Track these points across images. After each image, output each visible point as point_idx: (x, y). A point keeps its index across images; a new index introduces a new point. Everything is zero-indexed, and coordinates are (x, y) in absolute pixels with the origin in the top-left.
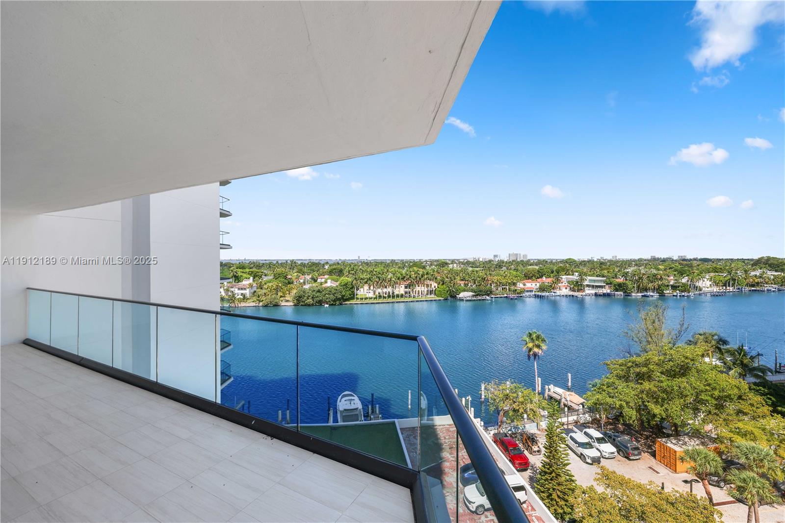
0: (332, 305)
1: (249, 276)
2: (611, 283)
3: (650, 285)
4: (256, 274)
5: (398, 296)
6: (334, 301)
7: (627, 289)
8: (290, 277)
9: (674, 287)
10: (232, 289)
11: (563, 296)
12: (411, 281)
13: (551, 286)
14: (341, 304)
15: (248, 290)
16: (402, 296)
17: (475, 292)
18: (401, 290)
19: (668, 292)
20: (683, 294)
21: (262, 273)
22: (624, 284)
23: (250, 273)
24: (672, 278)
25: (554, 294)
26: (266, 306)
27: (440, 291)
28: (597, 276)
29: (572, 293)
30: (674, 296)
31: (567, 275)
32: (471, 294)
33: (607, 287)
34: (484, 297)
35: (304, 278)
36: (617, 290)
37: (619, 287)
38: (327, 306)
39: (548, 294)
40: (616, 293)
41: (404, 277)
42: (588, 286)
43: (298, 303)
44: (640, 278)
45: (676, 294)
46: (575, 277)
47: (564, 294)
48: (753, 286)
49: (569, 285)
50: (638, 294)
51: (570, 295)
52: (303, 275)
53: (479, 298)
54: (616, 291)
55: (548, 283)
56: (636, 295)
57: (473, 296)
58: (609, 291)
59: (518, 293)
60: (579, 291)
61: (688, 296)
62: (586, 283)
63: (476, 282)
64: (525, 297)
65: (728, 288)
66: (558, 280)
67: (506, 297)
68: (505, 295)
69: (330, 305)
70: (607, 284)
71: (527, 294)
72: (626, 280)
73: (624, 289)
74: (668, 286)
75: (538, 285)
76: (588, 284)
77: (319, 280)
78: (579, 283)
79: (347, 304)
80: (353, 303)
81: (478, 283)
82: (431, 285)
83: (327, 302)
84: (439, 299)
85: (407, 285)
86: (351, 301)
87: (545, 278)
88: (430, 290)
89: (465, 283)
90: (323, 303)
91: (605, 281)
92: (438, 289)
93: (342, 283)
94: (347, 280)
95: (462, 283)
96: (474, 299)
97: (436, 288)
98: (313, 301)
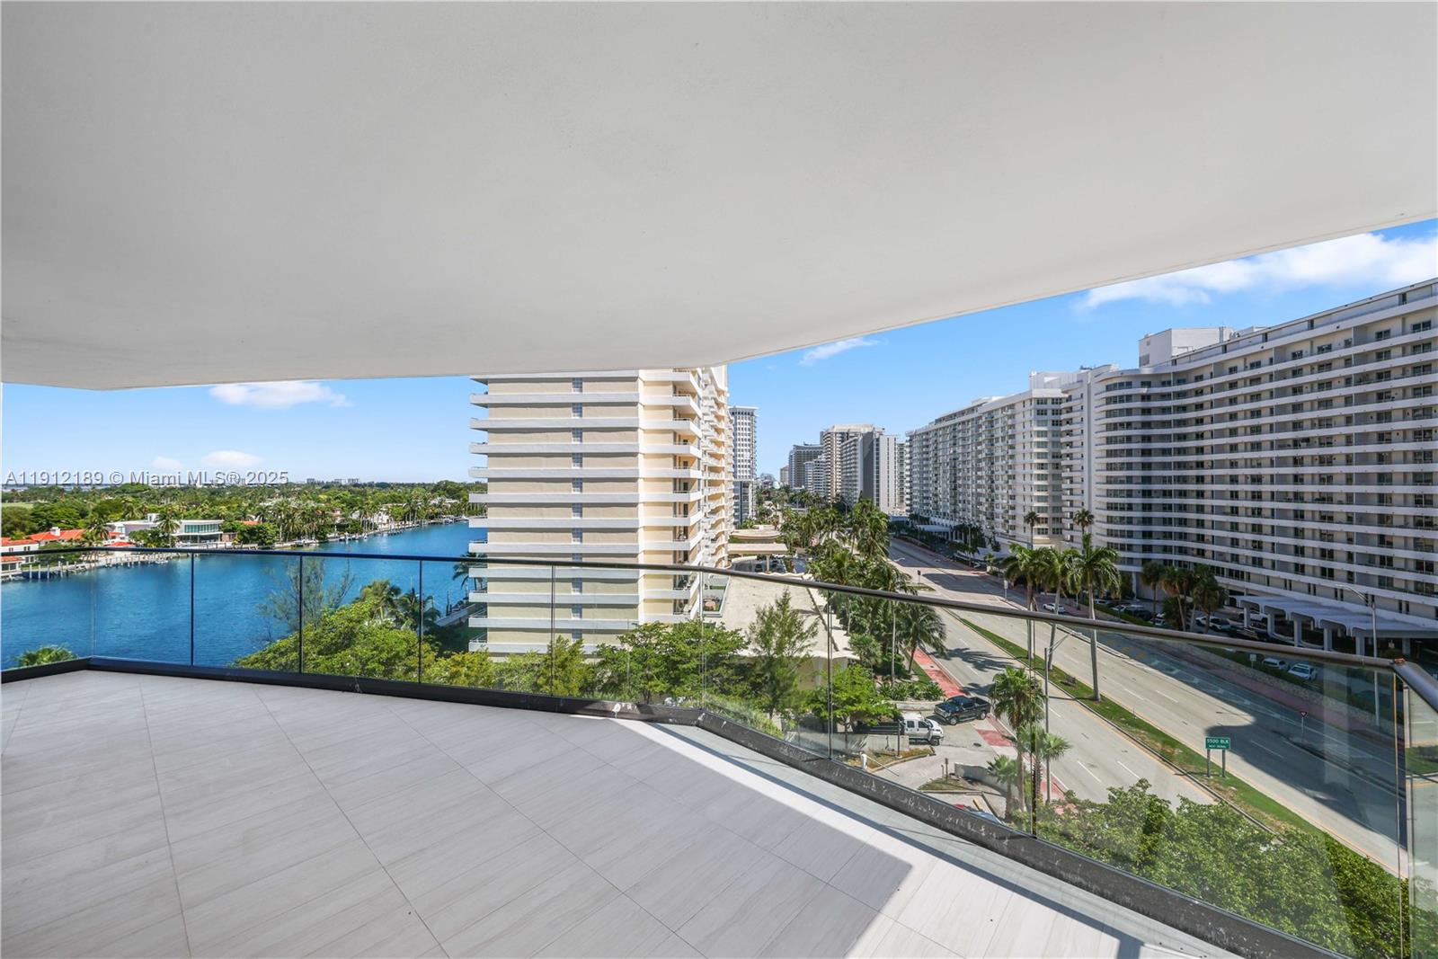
2: (234, 530)
3: (306, 527)
7: (265, 537)
9: (341, 528)
11: (116, 566)
13: (79, 547)
19: (333, 535)
20: (354, 536)
22: (260, 528)
24: (338, 513)
25: (87, 566)
28: (204, 518)
29: (141, 558)
30: (341, 540)
31: (129, 519)
33: (226, 537)
36: (246, 541)
37: (251, 534)
39: (68, 567)
40: (244, 546)
42: (182, 538)
44: (289, 516)
45: (343, 538)
46: (152, 522)
47: (119, 561)
48: (432, 518)
50: (285, 544)
51: (136, 563)
54: (245, 543)
55: (70, 541)
56: (282, 546)
58: (229, 544)
60: (159, 550)
61: (359, 539)
62: (178, 533)
65: (407, 523)
66: (102, 533)
70: (226, 531)
72: (264, 521)
73: (260, 537)
74: (332, 526)
76: (184, 534)
78: (161, 535)
87: (58, 530)
91: (222, 527)
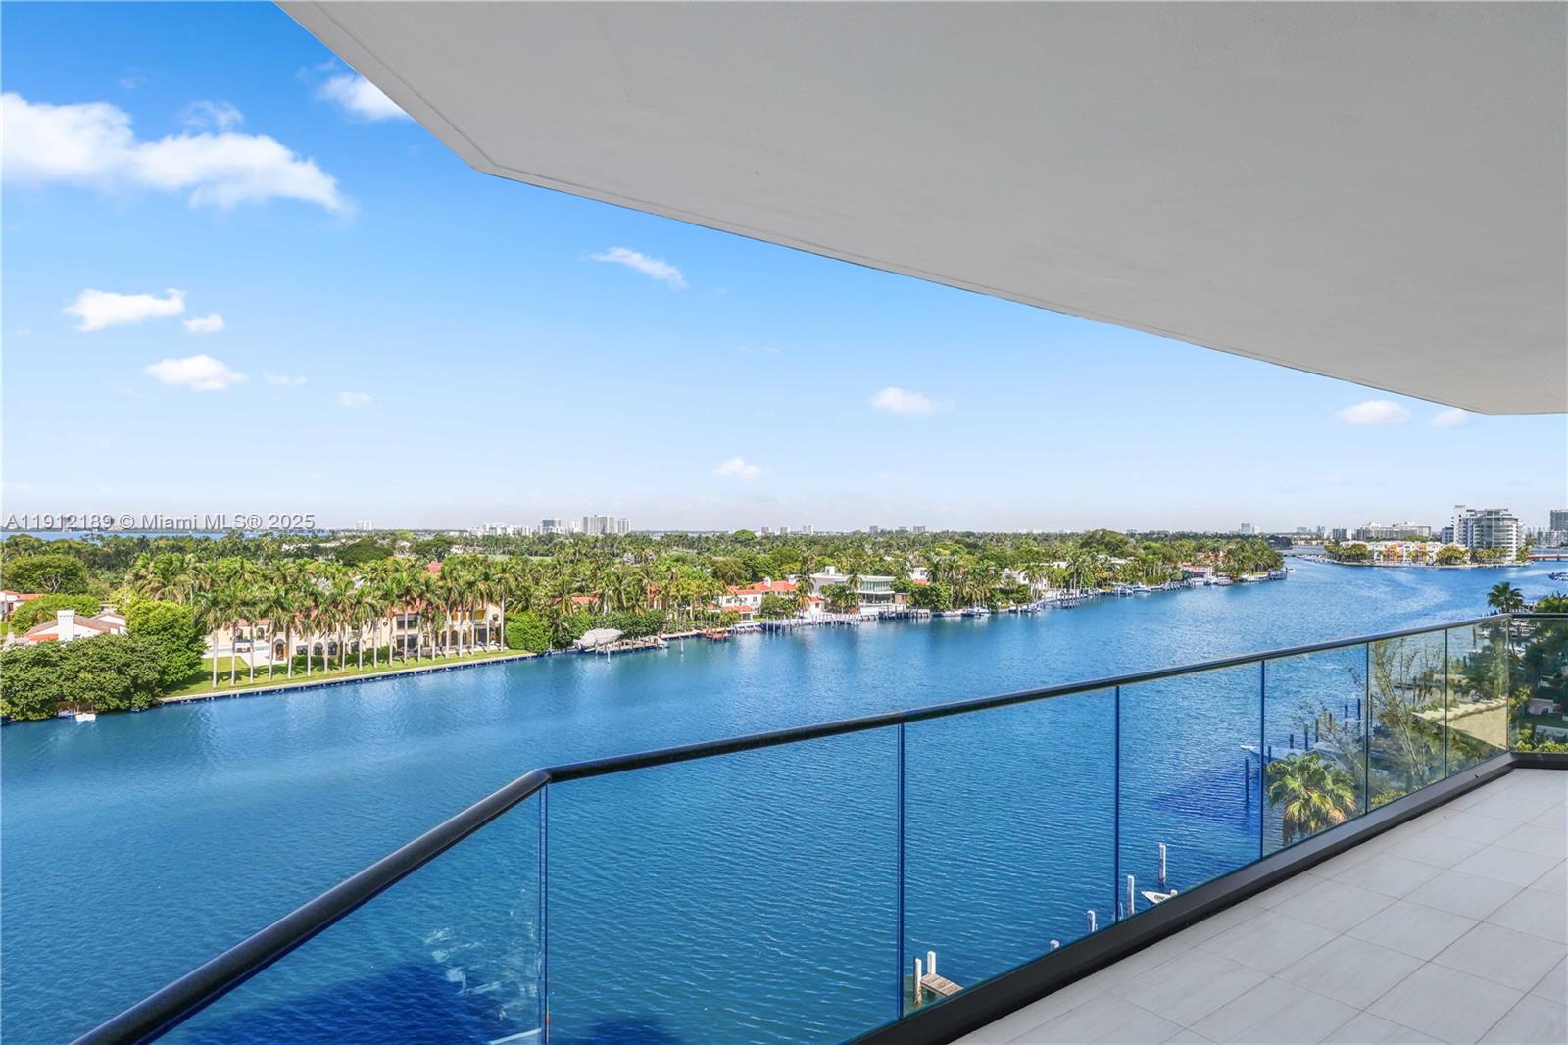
0: (117, 710)
3: (978, 591)
5: (369, 657)
6: (127, 694)
7: (938, 601)
11: (811, 624)
12: (430, 603)
14: (153, 705)
16: (383, 655)
17: (622, 628)
18: (384, 635)
19: (1000, 603)
20: (1025, 607)
22: (932, 589)
25: (798, 621)
27: (519, 630)
28: (878, 573)
29: (833, 617)
30: (1011, 611)
32: (615, 633)
33: (899, 597)
34: (650, 640)
36: (917, 604)
37: (923, 597)
38: (85, 717)
39: (785, 621)
40: (920, 611)
41: (408, 591)
42: (863, 596)
46: (833, 576)
48: (1099, 585)
50: (956, 612)
53: (639, 643)
54: (918, 607)
55: (783, 592)
56: (954, 615)
57: (621, 638)
58: (904, 607)
59: (723, 624)
60: (848, 609)
62: (862, 590)
64: (741, 633)
65: (1071, 591)
67: (698, 636)
68: (695, 632)
69: (100, 713)
70: (897, 591)
71: (743, 623)
72: (934, 580)
73: (932, 601)
74: (995, 591)
75: (759, 598)
76: (865, 592)
78: (847, 592)
79: (178, 702)
80: (207, 695)
81: (629, 599)
82: (483, 612)
83: (84, 701)
84: (514, 657)
85: (412, 618)
86: (193, 687)
87: (770, 581)
88: (482, 628)
89: (590, 602)
90: (65, 709)
91: (893, 586)
92: (510, 623)
93: (152, 623)
94: (168, 609)
95: (584, 600)
96: (622, 648)
97: (500, 622)
98: (13, 704)
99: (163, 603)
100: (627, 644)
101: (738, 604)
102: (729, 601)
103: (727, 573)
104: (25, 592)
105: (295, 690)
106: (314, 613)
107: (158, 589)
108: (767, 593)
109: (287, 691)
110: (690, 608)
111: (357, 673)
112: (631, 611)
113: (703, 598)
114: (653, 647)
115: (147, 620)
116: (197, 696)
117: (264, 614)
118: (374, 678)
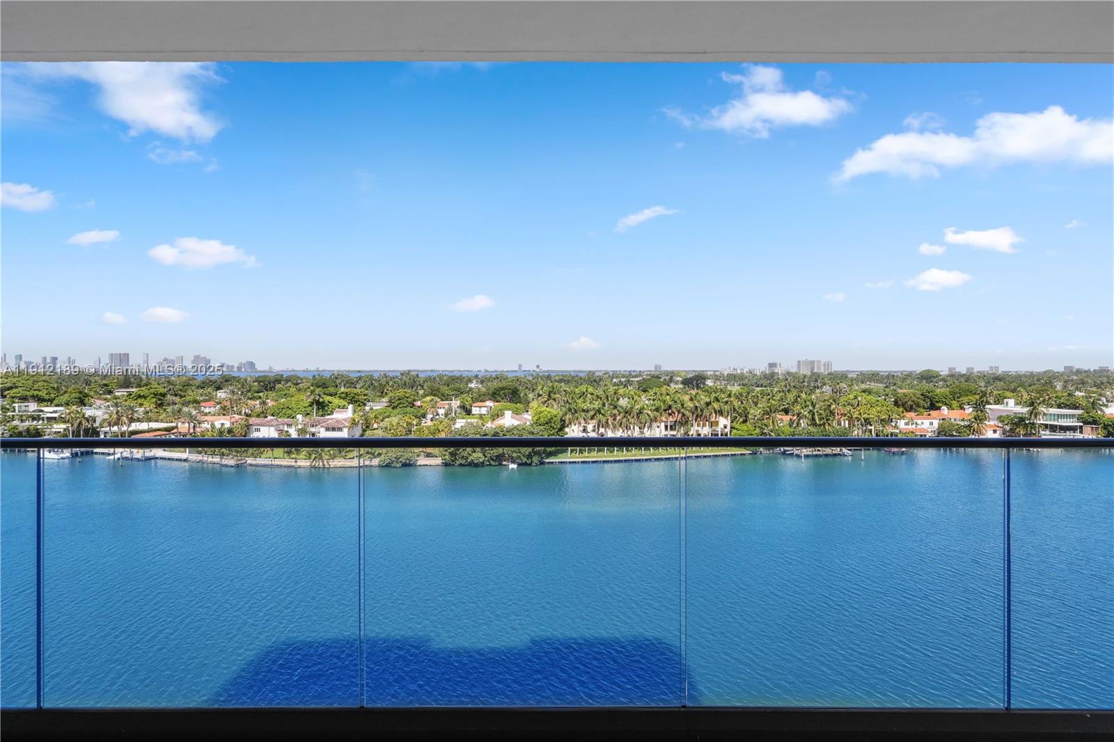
0: (526, 464)
1: (343, 402)
2: (1095, 422)
4: (353, 397)
6: (530, 456)
8: (419, 403)
10: (313, 430)
12: (684, 415)
13: (969, 427)
14: (542, 463)
15: (346, 430)
18: (657, 433)
21: (365, 395)
23: (343, 395)
26: (387, 466)
28: (1059, 407)
33: (1089, 427)
35: (447, 407)
38: (513, 466)
41: (670, 407)
42: (1046, 426)
43: (453, 461)
46: (1010, 408)
49: (1000, 425)
52: (442, 400)
53: (828, 451)
55: (956, 420)
58: (1094, 436)
62: (1041, 421)
63: (816, 417)
69: (519, 465)
70: (1086, 423)
75: (936, 423)
76: (1044, 423)
77: (475, 411)
78: (1027, 422)
79: (553, 463)
80: (566, 460)
81: (820, 419)
82: (717, 423)
83: (512, 458)
84: (737, 453)
85: (672, 424)
86: (560, 455)
87: (946, 409)
88: (716, 433)
89: (791, 419)
90: (505, 461)
91: (1080, 418)
92: (734, 431)
93: (542, 419)
94: (549, 412)
95: (787, 418)
96: (814, 453)
97: (728, 430)
98: (486, 457)
99: (547, 409)
100: (819, 451)
101: (914, 426)
102: (907, 424)
103: (906, 402)
104: (497, 402)
105: (608, 462)
106: (618, 418)
107: (546, 402)
108: (943, 419)
109: (604, 462)
110: (873, 428)
111: (641, 455)
112: (822, 427)
113: (882, 420)
114: (839, 454)
115: (540, 418)
116: (561, 460)
117: (592, 418)
118: (650, 459)
